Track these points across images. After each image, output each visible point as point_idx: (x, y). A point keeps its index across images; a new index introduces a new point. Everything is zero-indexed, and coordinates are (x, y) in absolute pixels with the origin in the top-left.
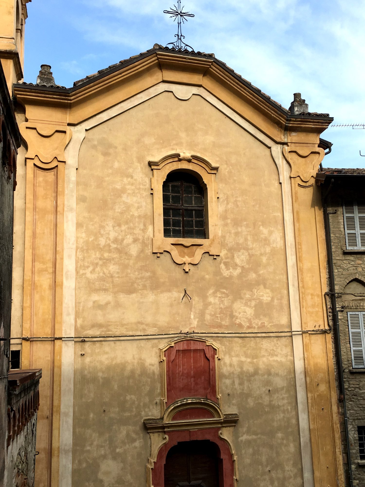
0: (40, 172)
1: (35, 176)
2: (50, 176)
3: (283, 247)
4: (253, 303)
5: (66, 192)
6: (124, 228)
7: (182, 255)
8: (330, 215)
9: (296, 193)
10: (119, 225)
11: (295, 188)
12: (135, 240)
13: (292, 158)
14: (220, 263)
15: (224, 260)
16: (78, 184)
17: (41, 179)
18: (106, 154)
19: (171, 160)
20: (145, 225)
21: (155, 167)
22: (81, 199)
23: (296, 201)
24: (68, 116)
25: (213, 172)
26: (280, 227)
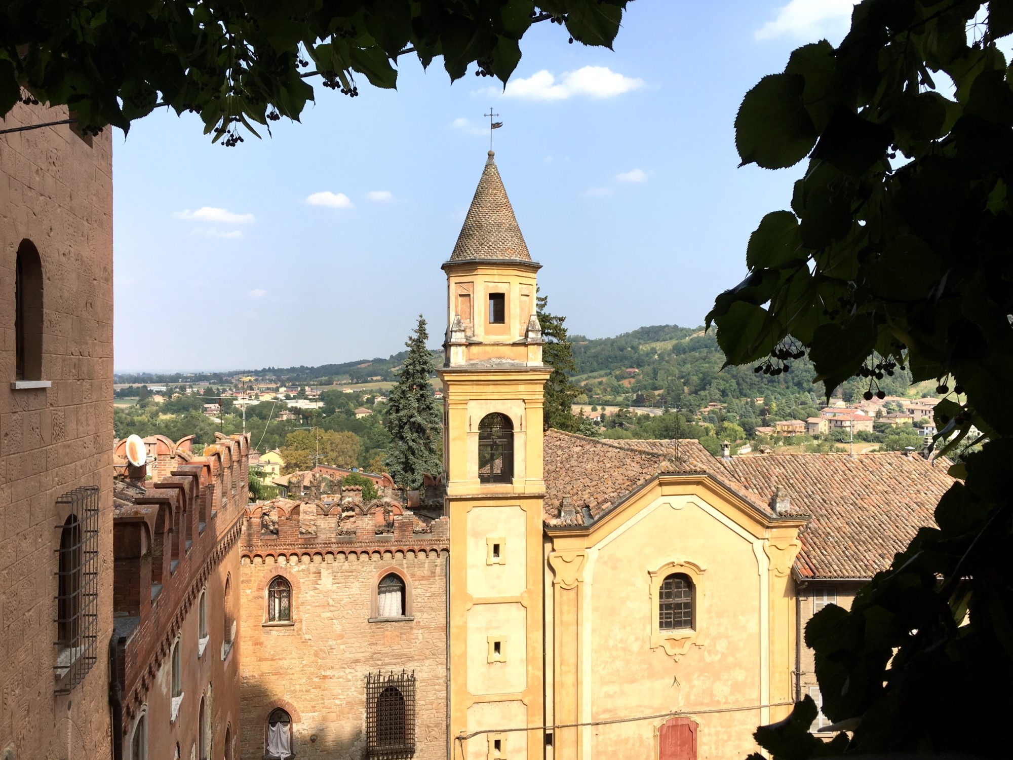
0: (565, 592)
1: (561, 596)
2: (572, 594)
3: (758, 632)
4: (730, 683)
5: (584, 606)
6: (628, 629)
7: (673, 647)
8: (801, 602)
9: (773, 584)
10: (624, 628)
11: (772, 579)
12: (637, 639)
13: (772, 551)
14: (704, 651)
15: (708, 648)
16: (593, 596)
17: (565, 598)
18: (614, 568)
19: (667, 567)
20: (644, 626)
21: (654, 575)
22: (595, 609)
23: (772, 591)
24: (586, 542)
25: (701, 573)
26: (757, 615)
